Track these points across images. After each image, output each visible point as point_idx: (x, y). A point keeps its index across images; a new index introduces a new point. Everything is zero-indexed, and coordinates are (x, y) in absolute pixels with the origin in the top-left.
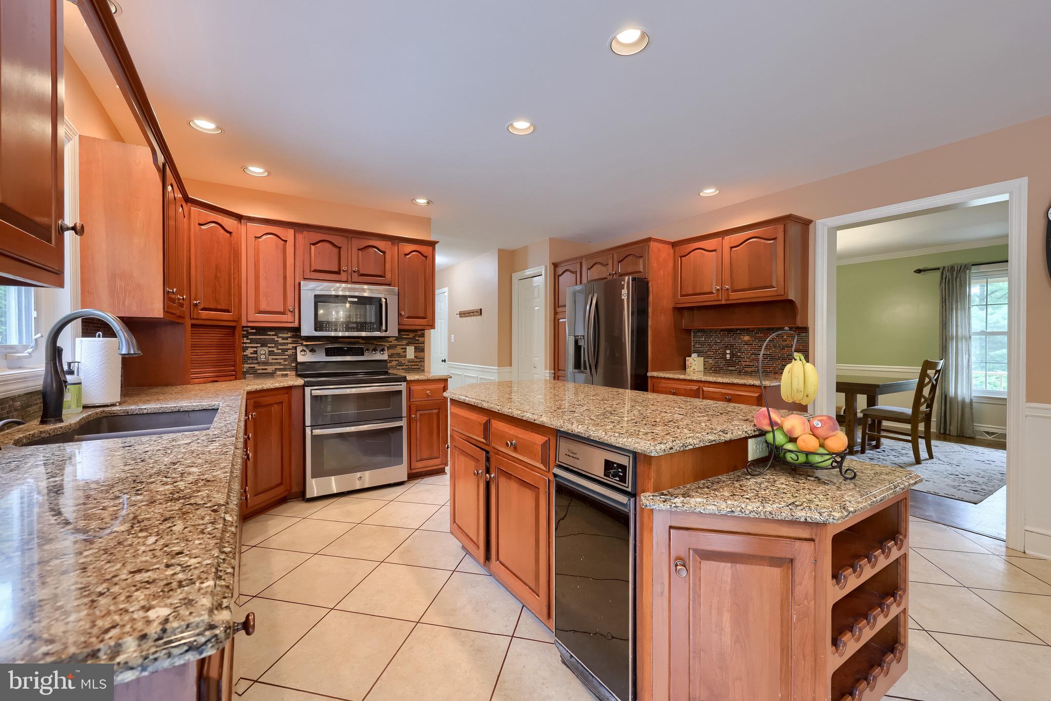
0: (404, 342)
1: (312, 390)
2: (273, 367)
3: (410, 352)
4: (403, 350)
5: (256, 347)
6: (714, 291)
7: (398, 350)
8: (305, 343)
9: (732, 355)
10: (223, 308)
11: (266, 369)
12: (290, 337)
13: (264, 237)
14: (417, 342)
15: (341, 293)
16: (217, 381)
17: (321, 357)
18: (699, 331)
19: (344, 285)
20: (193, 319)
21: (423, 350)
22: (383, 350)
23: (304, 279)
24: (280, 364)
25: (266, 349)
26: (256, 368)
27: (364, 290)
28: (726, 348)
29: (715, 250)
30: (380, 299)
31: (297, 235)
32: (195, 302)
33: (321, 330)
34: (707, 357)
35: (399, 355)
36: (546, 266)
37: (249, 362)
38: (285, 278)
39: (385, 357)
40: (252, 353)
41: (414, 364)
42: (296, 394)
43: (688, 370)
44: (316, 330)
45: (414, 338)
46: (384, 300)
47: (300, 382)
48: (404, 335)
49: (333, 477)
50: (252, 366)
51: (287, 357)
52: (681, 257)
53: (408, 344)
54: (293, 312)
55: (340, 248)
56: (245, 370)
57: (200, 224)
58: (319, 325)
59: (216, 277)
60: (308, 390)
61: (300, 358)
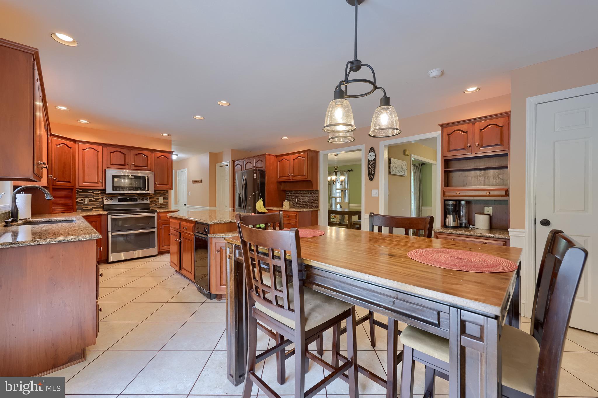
0: (158, 196)
1: (111, 216)
2: (91, 207)
3: (161, 200)
4: (158, 199)
5: (83, 198)
6: (289, 176)
7: (155, 199)
8: (107, 196)
9: (298, 200)
10: (67, 181)
11: (88, 208)
12: (100, 193)
13: (87, 149)
14: (164, 195)
15: (126, 174)
16: (64, 213)
17: (115, 202)
18: (288, 191)
19: (128, 171)
20: (54, 185)
21: (167, 199)
22: (147, 199)
23: (107, 168)
24: (95, 205)
25: (87, 198)
26: (83, 207)
27: (138, 173)
28: (296, 198)
29: (289, 160)
30: (145, 177)
31: (104, 148)
32: (55, 178)
33: (116, 190)
34: (290, 201)
35: (155, 201)
36: (230, 162)
37: (78, 204)
38: (98, 167)
39: (148, 202)
40: (80, 201)
41: (163, 205)
42: (103, 218)
43: (283, 206)
44: (113, 190)
45: (163, 194)
46: (147, 177)
47: (106, 213)
48: (158, 192)
49: (122, 253)
50: (80, 206)
51: (98, 202)
52: (279, 162)
53: (160, 196)
54: (102, 182)
55: (125, 154)
56: (77, 208)
57: (56, 145)
58: (114, 188)
59: (64, 167)
60: (109, 216)
61: (105, 202)
